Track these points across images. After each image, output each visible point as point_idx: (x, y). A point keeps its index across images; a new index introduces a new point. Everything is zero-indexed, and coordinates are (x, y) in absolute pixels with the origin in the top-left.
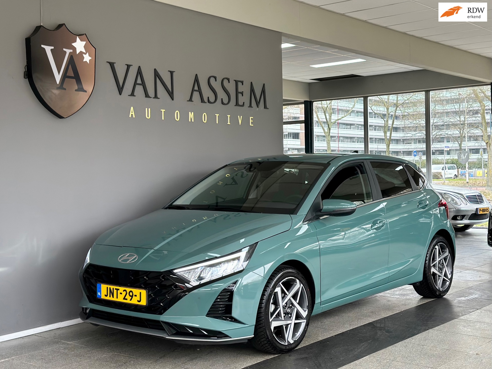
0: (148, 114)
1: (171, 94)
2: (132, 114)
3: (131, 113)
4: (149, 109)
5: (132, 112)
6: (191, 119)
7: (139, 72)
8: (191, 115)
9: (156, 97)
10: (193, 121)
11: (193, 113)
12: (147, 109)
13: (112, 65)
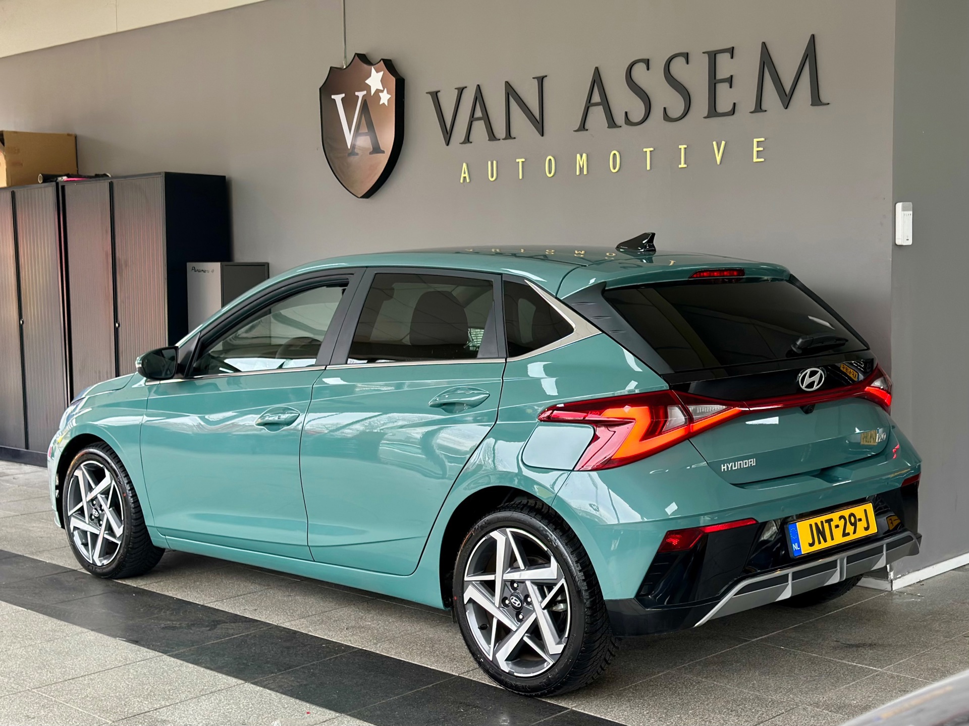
0: (491, 171)
1: (539, 125)
2: (465, 175)
3: (463, 175)
4: (495, 162)
5: (465, 173)
6: (581, 169)
7: (479, 96)
8: (581, 161)
9: (509, 136)
10: (585, 173)
11: (584, 156)
12: (489, 163)
13: (435, 95)
